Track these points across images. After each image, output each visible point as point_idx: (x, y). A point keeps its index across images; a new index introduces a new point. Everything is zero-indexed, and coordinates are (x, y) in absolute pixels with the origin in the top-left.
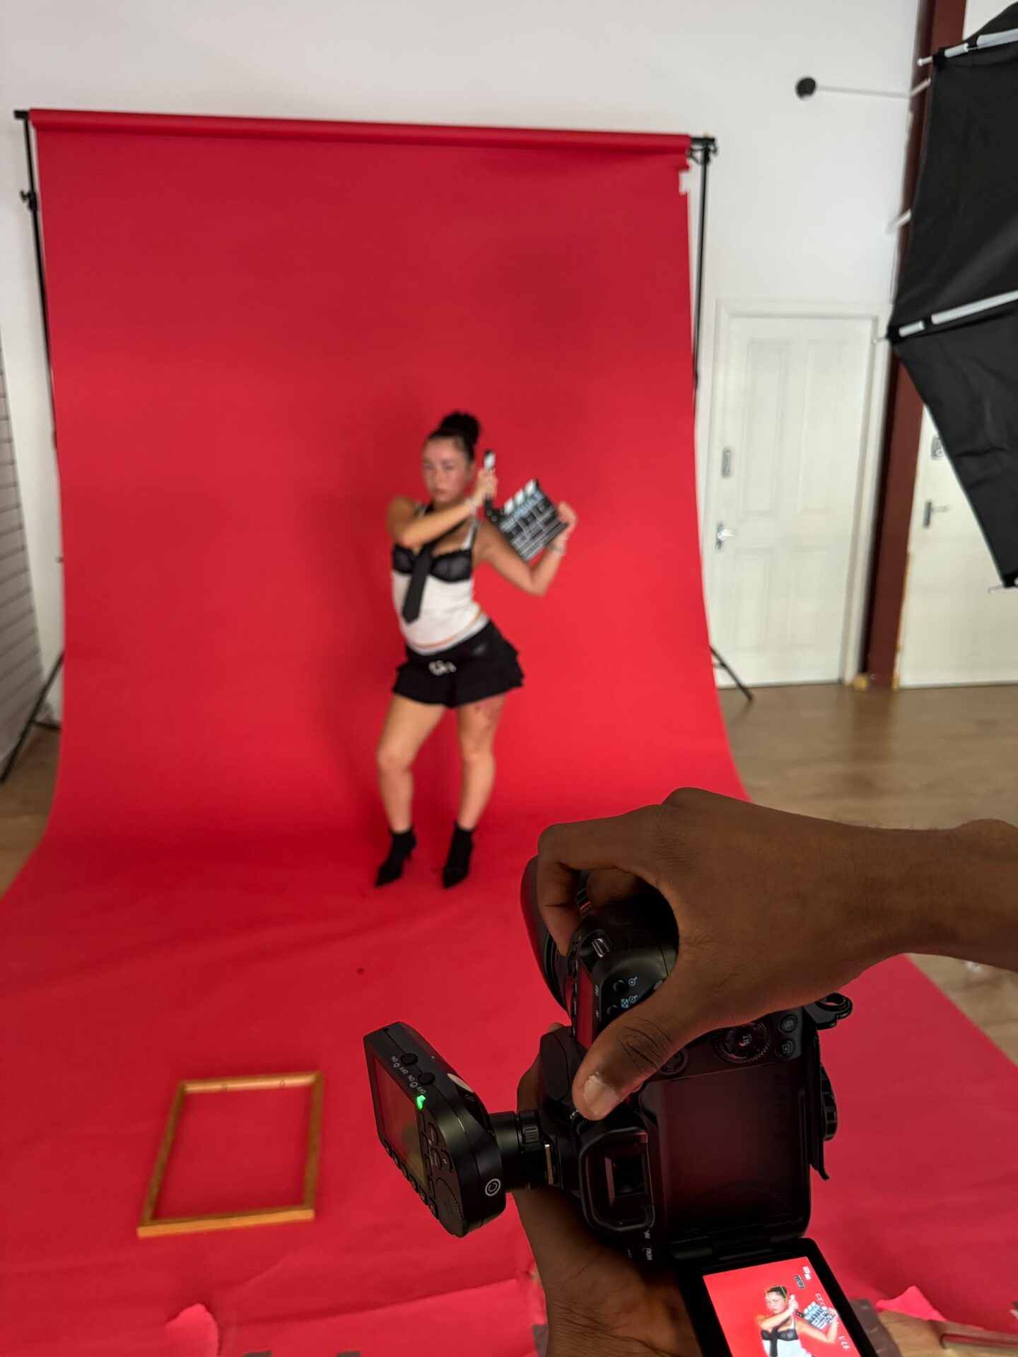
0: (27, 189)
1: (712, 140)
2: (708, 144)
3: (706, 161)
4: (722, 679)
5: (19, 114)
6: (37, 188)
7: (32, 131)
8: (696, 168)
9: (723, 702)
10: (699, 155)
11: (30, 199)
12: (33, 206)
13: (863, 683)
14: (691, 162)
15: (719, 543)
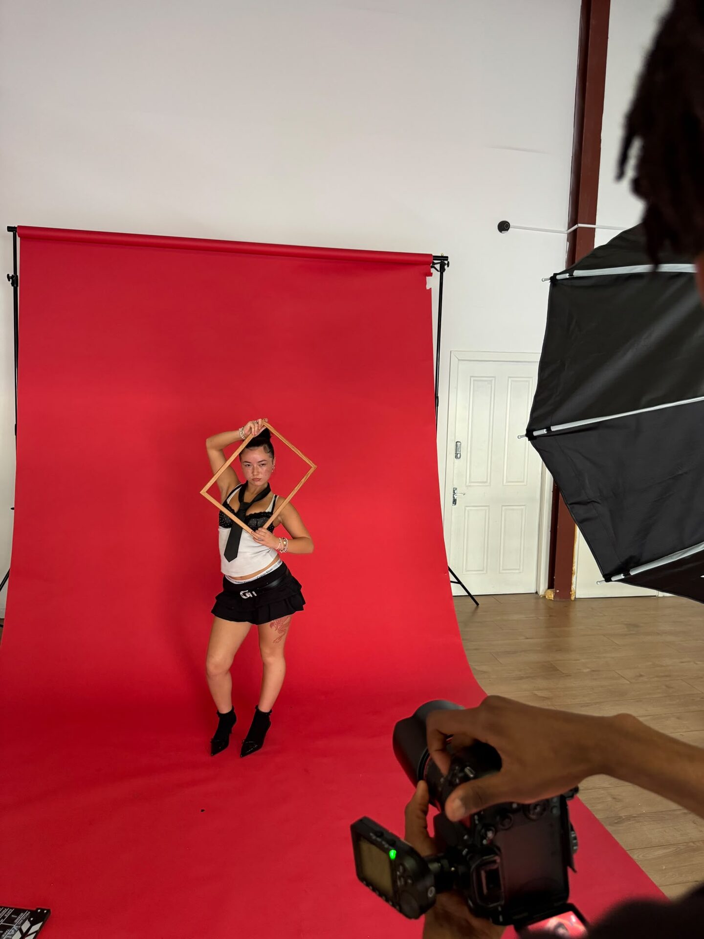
0: (11, 274)
1: (446, 258)
2: (443, 261)
3: (442, 270)
4: (456, 590)
5: (10, 229)
6: (18, 274)
7: (18, 239)
8: (436, 274)
9: (457, 605)
10: (438, 266)
11: (13, 280)
12: (14, 283)
13: (551, 595)
14: (433, 270)
15: (455, 501)
